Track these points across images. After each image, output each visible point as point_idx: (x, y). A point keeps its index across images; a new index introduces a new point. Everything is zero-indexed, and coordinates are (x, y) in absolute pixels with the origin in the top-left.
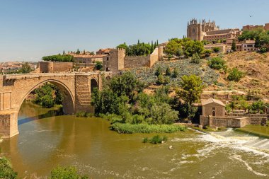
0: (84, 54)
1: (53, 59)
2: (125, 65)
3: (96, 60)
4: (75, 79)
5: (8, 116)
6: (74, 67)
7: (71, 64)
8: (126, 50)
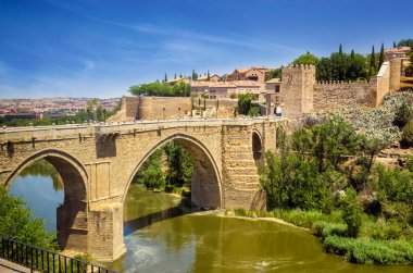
0: (208, 79)
1: (152, 91)
2: (316, 101)
3: (237, 91)
4: (222, 132)
5: (108, 214)
6: (193, 108)
7: (187, 101)
8: (318, 67)
